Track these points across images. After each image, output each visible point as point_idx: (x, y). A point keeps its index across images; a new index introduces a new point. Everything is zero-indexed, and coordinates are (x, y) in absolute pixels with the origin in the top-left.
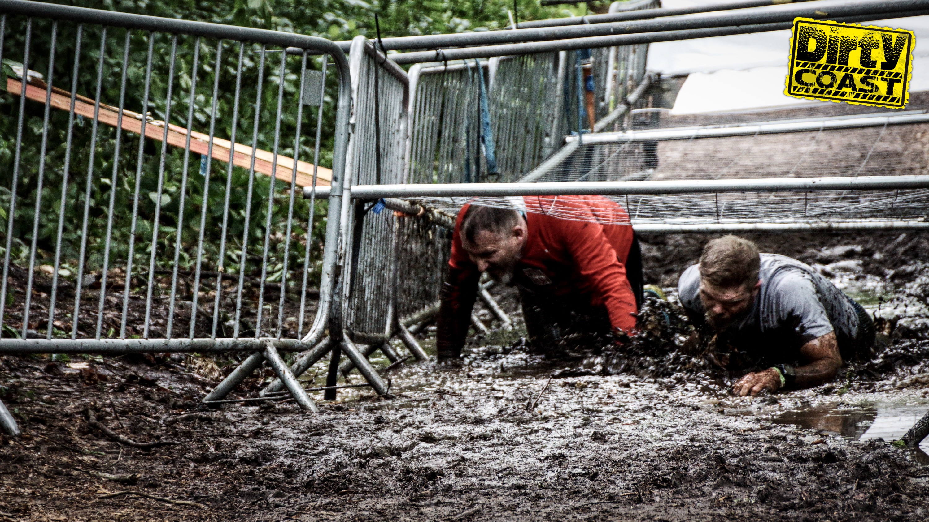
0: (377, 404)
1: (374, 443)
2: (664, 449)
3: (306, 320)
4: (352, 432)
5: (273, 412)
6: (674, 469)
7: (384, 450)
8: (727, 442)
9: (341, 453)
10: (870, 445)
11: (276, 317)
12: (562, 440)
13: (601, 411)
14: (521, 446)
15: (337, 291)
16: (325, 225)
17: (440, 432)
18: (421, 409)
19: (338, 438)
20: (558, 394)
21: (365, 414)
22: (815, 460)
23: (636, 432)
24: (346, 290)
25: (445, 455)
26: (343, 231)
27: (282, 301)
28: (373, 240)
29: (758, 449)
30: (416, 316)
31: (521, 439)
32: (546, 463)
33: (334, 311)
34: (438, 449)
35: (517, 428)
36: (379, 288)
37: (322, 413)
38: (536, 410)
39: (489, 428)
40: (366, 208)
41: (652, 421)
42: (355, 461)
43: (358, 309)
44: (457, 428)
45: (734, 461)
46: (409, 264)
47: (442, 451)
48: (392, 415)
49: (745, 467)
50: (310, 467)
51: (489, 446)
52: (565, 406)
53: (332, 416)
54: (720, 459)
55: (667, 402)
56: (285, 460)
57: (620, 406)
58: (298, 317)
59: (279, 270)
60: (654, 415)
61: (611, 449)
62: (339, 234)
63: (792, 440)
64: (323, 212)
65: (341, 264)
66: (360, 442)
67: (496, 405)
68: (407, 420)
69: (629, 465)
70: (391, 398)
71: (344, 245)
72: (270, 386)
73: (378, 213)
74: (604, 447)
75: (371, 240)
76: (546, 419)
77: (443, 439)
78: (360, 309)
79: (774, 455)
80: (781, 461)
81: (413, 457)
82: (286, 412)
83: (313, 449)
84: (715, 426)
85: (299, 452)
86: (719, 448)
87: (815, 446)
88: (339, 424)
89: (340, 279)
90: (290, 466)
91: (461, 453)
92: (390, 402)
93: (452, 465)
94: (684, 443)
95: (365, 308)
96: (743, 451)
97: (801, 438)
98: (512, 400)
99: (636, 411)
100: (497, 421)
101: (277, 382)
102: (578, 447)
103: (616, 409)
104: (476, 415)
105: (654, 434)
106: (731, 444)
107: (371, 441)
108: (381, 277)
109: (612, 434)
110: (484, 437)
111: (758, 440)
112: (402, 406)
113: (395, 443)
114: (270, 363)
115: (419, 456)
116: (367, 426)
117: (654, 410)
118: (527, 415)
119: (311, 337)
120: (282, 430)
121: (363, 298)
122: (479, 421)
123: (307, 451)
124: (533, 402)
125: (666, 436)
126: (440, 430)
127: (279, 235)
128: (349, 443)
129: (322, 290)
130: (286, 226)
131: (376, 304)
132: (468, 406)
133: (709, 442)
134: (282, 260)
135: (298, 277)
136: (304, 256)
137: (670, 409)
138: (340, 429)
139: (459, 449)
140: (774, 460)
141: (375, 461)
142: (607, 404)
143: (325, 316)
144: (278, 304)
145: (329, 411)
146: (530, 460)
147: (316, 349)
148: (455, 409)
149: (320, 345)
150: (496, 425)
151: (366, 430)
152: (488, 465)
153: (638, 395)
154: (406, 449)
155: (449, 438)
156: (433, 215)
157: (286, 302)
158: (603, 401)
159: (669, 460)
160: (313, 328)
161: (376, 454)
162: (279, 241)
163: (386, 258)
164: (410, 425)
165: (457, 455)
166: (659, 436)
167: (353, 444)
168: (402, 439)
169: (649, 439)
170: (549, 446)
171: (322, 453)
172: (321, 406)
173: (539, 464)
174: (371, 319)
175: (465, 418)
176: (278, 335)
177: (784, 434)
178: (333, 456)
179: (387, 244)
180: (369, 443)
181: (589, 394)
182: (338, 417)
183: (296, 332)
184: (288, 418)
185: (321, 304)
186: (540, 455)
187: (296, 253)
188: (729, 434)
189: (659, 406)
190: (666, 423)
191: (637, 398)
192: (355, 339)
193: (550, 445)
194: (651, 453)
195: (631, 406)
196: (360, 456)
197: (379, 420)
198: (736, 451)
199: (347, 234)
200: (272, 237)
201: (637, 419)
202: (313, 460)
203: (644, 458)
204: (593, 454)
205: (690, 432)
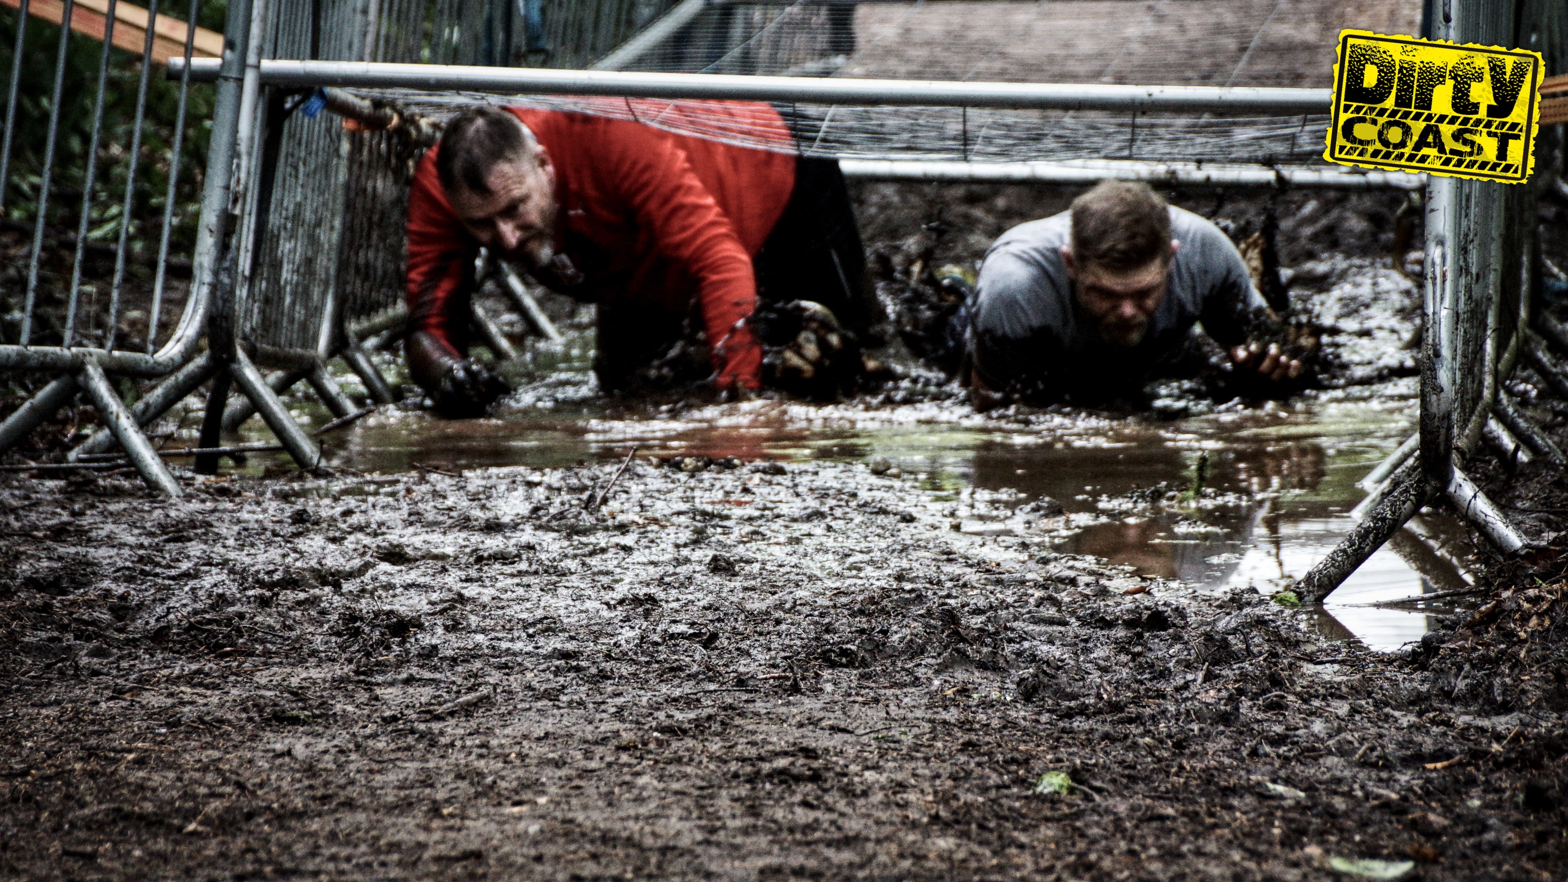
0: (296, 486)
1: (289, 560)
2: (845, 594)
3: (164, 318)
4: (246, 538)
5: (92, 493)
6: (862, 631)
7: (307, 574)
8: (965, 585)
9: (224, 577)
10: (1232, 600)
11: (106, 309)
12: (651, 569)
13: (727, 518)
14: (573, 577)
15: (227, 264)
16: (207, 135)
17: (418, 545)
18: (382, 500)
19: (218, 548)
20: (648, 480)
21: (274, 504)
22: (1129, 624)
23: (794, 560)
24: (245, 263)
25: (426, 588)
26: (243, 148)
27: (117, 278)
28: (301, 168)
29: (1022, 600)
30: (379, 318)
31: (572, 564)
32: (620, 612)
33: (220, 303)
34: (413, 576)
35: (566, 543)
36: (309, 262)
37: (188, 498)
38: (605, 510)
39: (513, 541)
40: (288, 105)
41: (824, 539)
42: (250, 593)
43: (267, 301)
44: (450, 538)
45: (977, 621)
46: (370, 219)
47: (421, 580)
48: (326, 509)
49: (997, 633)
50: (162, 601)
51: (512, 575)
52: (659, 504)
53: (209, 505)
54: (950, 617)
55: (853, 504)
56: (113, 586)
57: (765, 508)
58: (149, 312)
59: (113, 218)
60: (829, 528)
61: (746, 589)
62: (234, 153)
63: (1087, 585)
64: (204, 110)
65: (237, 211)
66: (261, 558)
67: (528, 498)
68: (355, 519)
69: (778, 622)
70: (326, 475)
71: (243, 175)
72: (90, 441)
73: (313, 115)
74: (732, 585)
75: (296, 169)
76: (623, 528)
77: (423, 557)
78: (271, 301)
79: (1052, 612)
80: (1065, 624)
81: (363, 591)
82: (118, 493)
83: (169, 567)
84: (944, 553)
85: (143, 572)
86: (949, 596)
87: (1129, 598)
88: (221, 520)
89: (234, 241)
90: (123, 597)
91: (457, 587)
92: (323, 482)
93: (439, 608)
94: (882, 583)
95: (281, 299)
96: (996, 603)
97: (1103, 581)
98: (559, 490)
99: (794, 520)
100: (528, 528)
101: (103, 435)
102: (682, 584)
103: (757, 513)
104: (490, 515)
105: (827, 565)
106: (973, 588)
107: (284, 556)
108: (313, 240)
109: (749, 562)
110: (502, 557)
111: (1023, 582)
112: (346, 492)
113: (329, 562)
114: (90, 397)
115: (375, 589)
116: (277, 527)
117: (829, 519)
118: (587, 519)
119: (171, 350)
120: (109, 527)
121: (278, 281)
122: (493, 527)
123: (158, 570)
124: (600, 494)
125: (849, 569)
126: (417, 541)
127: (116, 150)
128: (242, 558)
129: (197, 260)
130: (130, 134)
131: (301, 293)
132: (474, 498)
133: (931, 583)
134: (121, 199)
135: (151, 233)
136: (164, 194)
137: (858, 519)
138: (224, 531)
139: (452, 579)
140: (1051, 622)
141: (290, 596)
142: (739, 504)
143: (201, 311)
144: (111, 284)
145: (203, 496)
146: (589, 605)
147: (181, 375)
148: (449, 503)
149: (191, 367)
150: (527, 535)
151: (275, 534)
152: (508, 611)
153: (800, 489)
154: (350, 575)
155: (436, 557)
156: (418, 128)
157: (126, 279)
158: (733, 498)
159: (853, 615)
160: (179, 333)
161: (291, 582)
162: (115, 161)
163: (325, 204)
164: (360, 529)
165: (450, 590)
166: (837, 568)
167: (248, 560)
168: (343, 554)
169: (818, 573)
170: (627, 580)
171: (187, 575)
172: (188, 485)
173: (606, 614)
174: (292, 320)
175: (468, 519)
176: (109, 344)
177: (1072, 574)
178: (207, 582)
179: (327, 177)
180: (278, 560)
181: (707, 484)
182: (221, 506)
183: (144, 340)
184: (122, 505)
185: (194, 288)
186: (608, 596)
187: (147, 186)
188: (968, 570)
189: (838, 512)
190: (850, 543)
191: (798, 495)
192: (260, 360)
193: (628, 577)
194: (822, 601)
195: (784, 509)
196: (261, 584)
197: (300, 518)
198: (982, 603)
199: (250, 154)
200: (102, 153)
201: (797, 534)
202: (168, 588)
203: (806, 610)
204: (710, 599)
205: (896, 563)
